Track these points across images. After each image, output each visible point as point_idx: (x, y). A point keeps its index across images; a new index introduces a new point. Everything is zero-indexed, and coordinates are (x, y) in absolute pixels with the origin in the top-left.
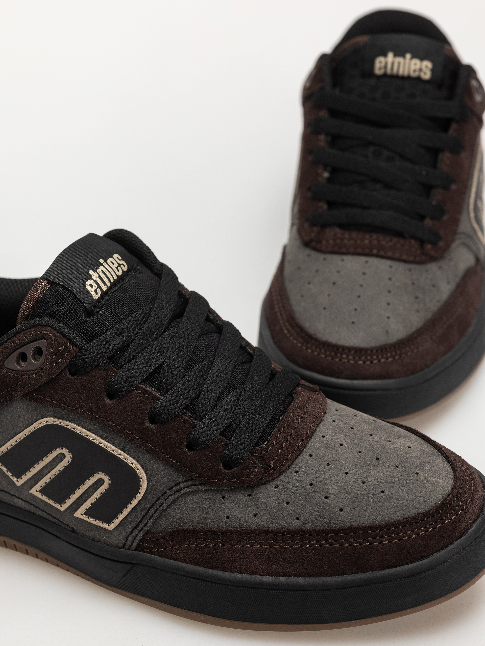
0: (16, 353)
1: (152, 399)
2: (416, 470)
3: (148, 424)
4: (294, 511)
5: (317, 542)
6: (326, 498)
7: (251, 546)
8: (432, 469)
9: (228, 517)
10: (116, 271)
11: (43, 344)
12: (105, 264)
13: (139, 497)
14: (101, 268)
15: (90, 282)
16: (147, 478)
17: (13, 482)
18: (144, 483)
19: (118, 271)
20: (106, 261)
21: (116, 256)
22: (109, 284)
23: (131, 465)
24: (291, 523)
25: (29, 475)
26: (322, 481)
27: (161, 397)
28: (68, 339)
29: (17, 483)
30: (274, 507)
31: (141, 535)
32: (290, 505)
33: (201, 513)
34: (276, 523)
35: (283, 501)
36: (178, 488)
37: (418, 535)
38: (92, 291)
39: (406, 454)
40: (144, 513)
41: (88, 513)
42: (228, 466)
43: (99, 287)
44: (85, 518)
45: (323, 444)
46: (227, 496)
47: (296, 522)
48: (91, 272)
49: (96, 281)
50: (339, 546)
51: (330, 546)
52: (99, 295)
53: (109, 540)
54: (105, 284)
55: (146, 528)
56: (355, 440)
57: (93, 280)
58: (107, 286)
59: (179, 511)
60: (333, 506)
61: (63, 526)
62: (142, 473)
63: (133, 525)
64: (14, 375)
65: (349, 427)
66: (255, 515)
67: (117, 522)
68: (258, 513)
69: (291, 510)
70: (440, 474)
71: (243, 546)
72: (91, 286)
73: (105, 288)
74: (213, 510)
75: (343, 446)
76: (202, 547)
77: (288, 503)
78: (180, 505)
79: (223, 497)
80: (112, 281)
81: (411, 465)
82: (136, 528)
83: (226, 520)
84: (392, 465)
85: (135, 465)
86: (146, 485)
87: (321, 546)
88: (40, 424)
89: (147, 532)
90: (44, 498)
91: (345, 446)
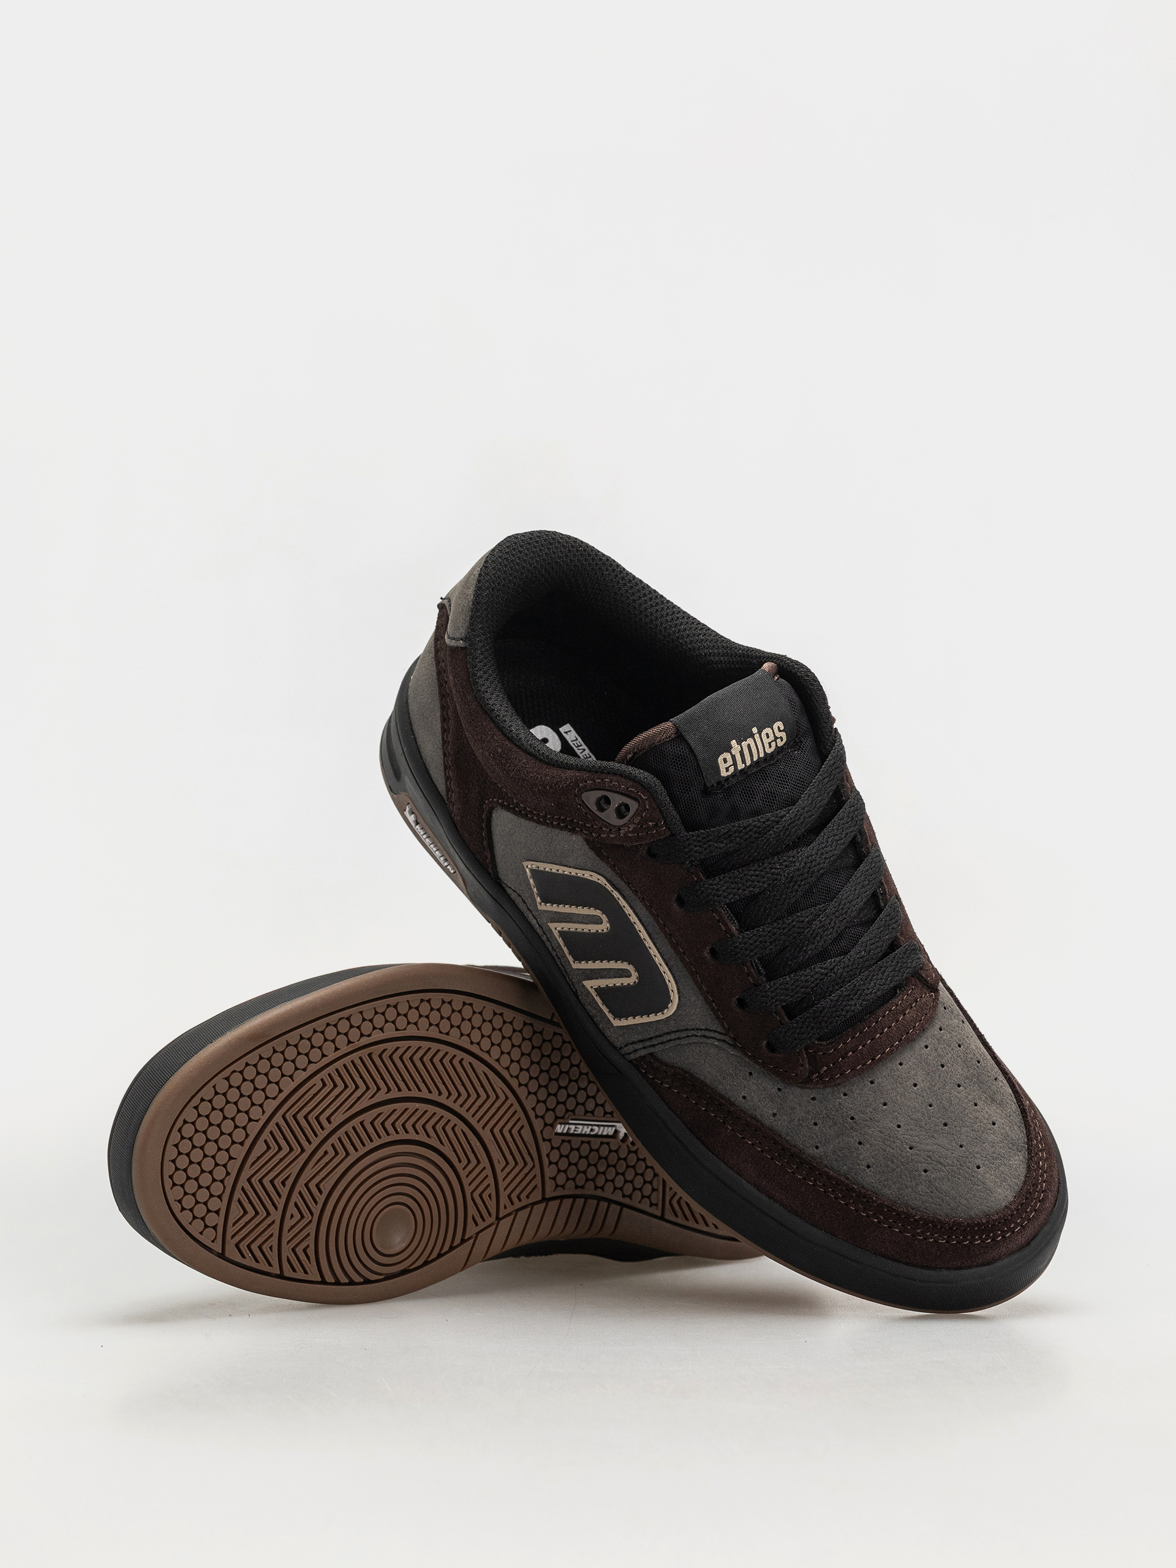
0: (600, 793)
1: (725, 931)
2: (979, 1162)
3: (706, 953)
4: (817, 1137)
5: (824, 1185)
6: (860, 1143)
7: (752, 1144)
8: (1000, 1168)
9: (744, 1097)
10: (767, 746)
11: (634, 806)
12: (757, 737)
13: (660, 1016)
14: (750, 741)
15: (727, 756)
16: (678, 1004)
17: (535, 900)
18: (673, 1008)
19: (770, 747)
20: (760, 733)
21: (779, 724)
22: (748, 762)
23: (667, 982)
24: (807, 1147)
25: (555, 908)
26: (866, 1120)
27: (736, 932)
28: (664, 817)
29: (538, 905)
30: (799, 1120)
31: (643, 1053)
32: (817, 1128)
33: (718, 1074)
34: (792, 1137)
35: (812, 1119)
36: (707, 1034)
37: (936, 1241)
38: (722, 766)
39: (983, 1132)
40: (657, 1033)
41: (599, 991)
42: (771, 1047)
43: (735, 764)
44: (594, 994)
45: (895, 1075)
46: (755, 1075)
47: (813, 1150)
48: (734, 742)
49: (733, 757)
50: (845, 1204)
51: (834, 1199)
52: (729, 773)
53: (608, 1032)
54: (744, 761)
55: (652, 1050)
56: (935, 1086)
57: (731, 754)
58: (745, 764)
59: (696, 1057)
60: (861, 1157)
61: (568, 979)
62: (675, 997)
63: (640, 1037)
64: (586, 814)
65: (940, 1063)
66: (774, 1115)
67: (624, 1022)
68: (779, 1115)
69: (816, 1134)
70: (1005, 1180)
71: (743, 1138)
72: (725, 761)
73: (741, 766)
74: (733, 1080)
75: (916, 1088)
76: (700, 1109)
77: (815, 1124)
78: (701, 1052)
79: (751, 1074)
80: (755, 759)
81: (977, 1153)
82: (641, 1041)
83: (741, 1099)
84: (956, 1143)
85: (672, 986)
86: (674, 1010)
87: (825, 1192)
88: (591, 876)
89: (651, 1054)
90: (560, 940)
91: (918, 1089)
